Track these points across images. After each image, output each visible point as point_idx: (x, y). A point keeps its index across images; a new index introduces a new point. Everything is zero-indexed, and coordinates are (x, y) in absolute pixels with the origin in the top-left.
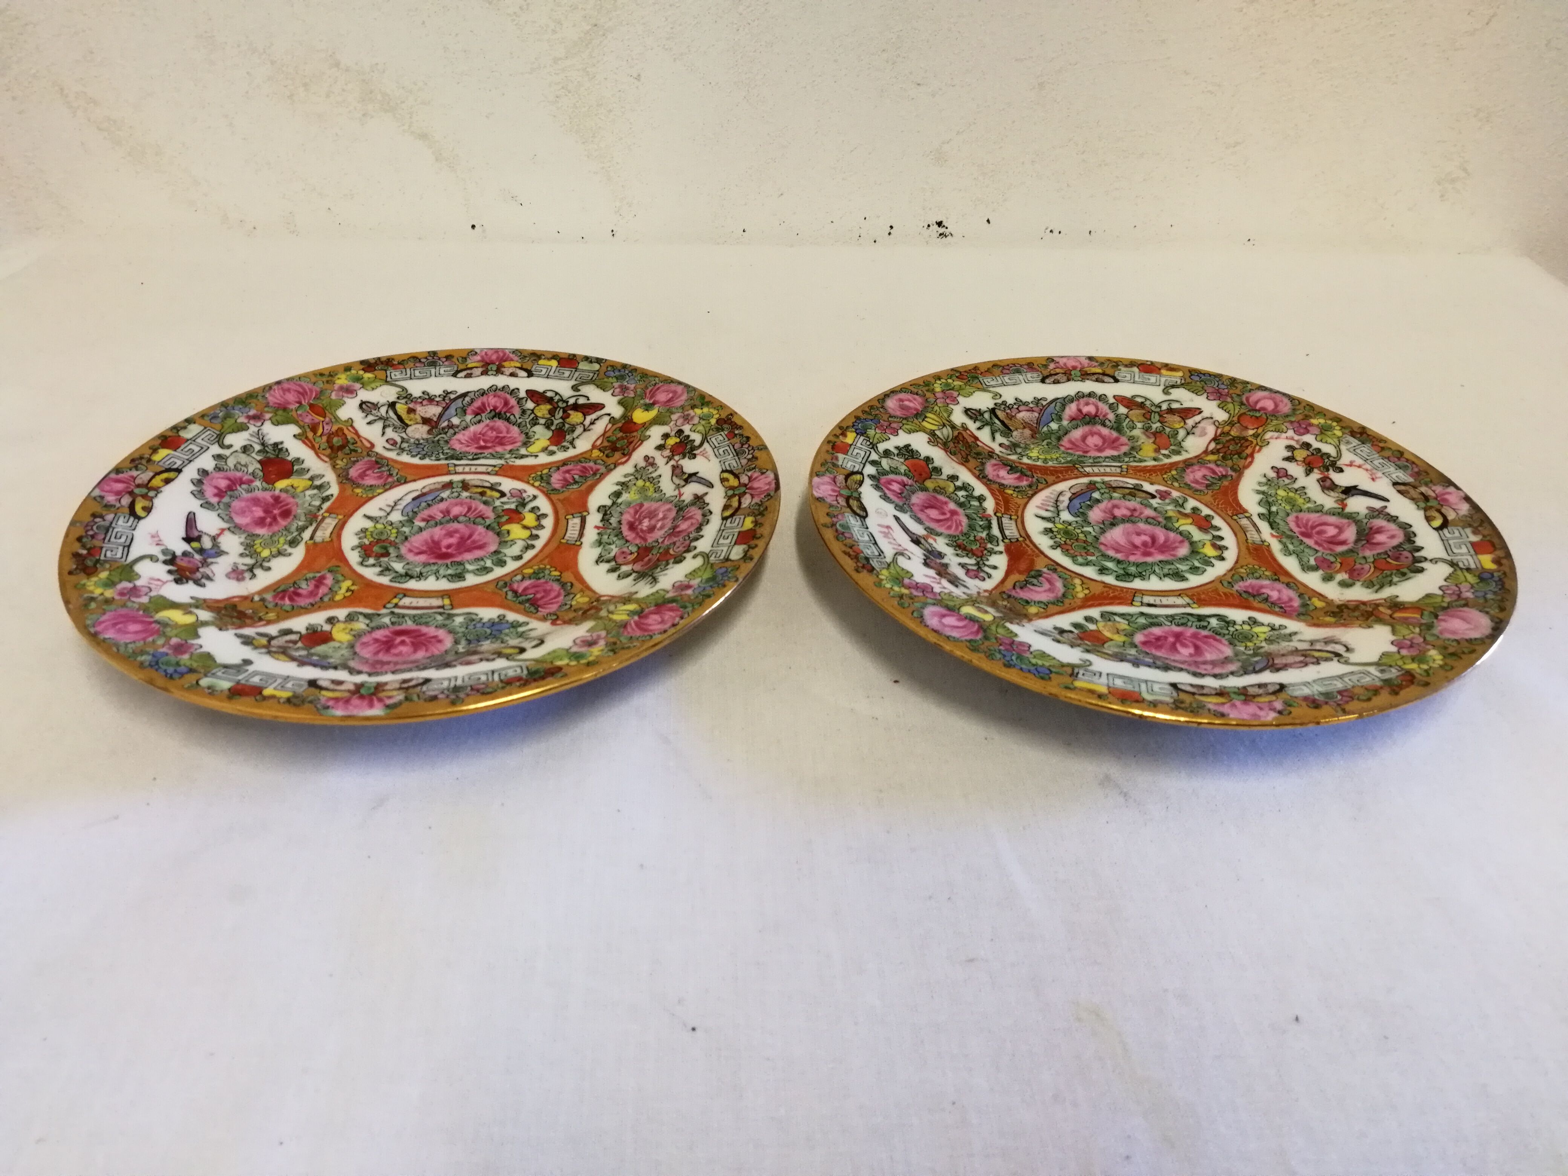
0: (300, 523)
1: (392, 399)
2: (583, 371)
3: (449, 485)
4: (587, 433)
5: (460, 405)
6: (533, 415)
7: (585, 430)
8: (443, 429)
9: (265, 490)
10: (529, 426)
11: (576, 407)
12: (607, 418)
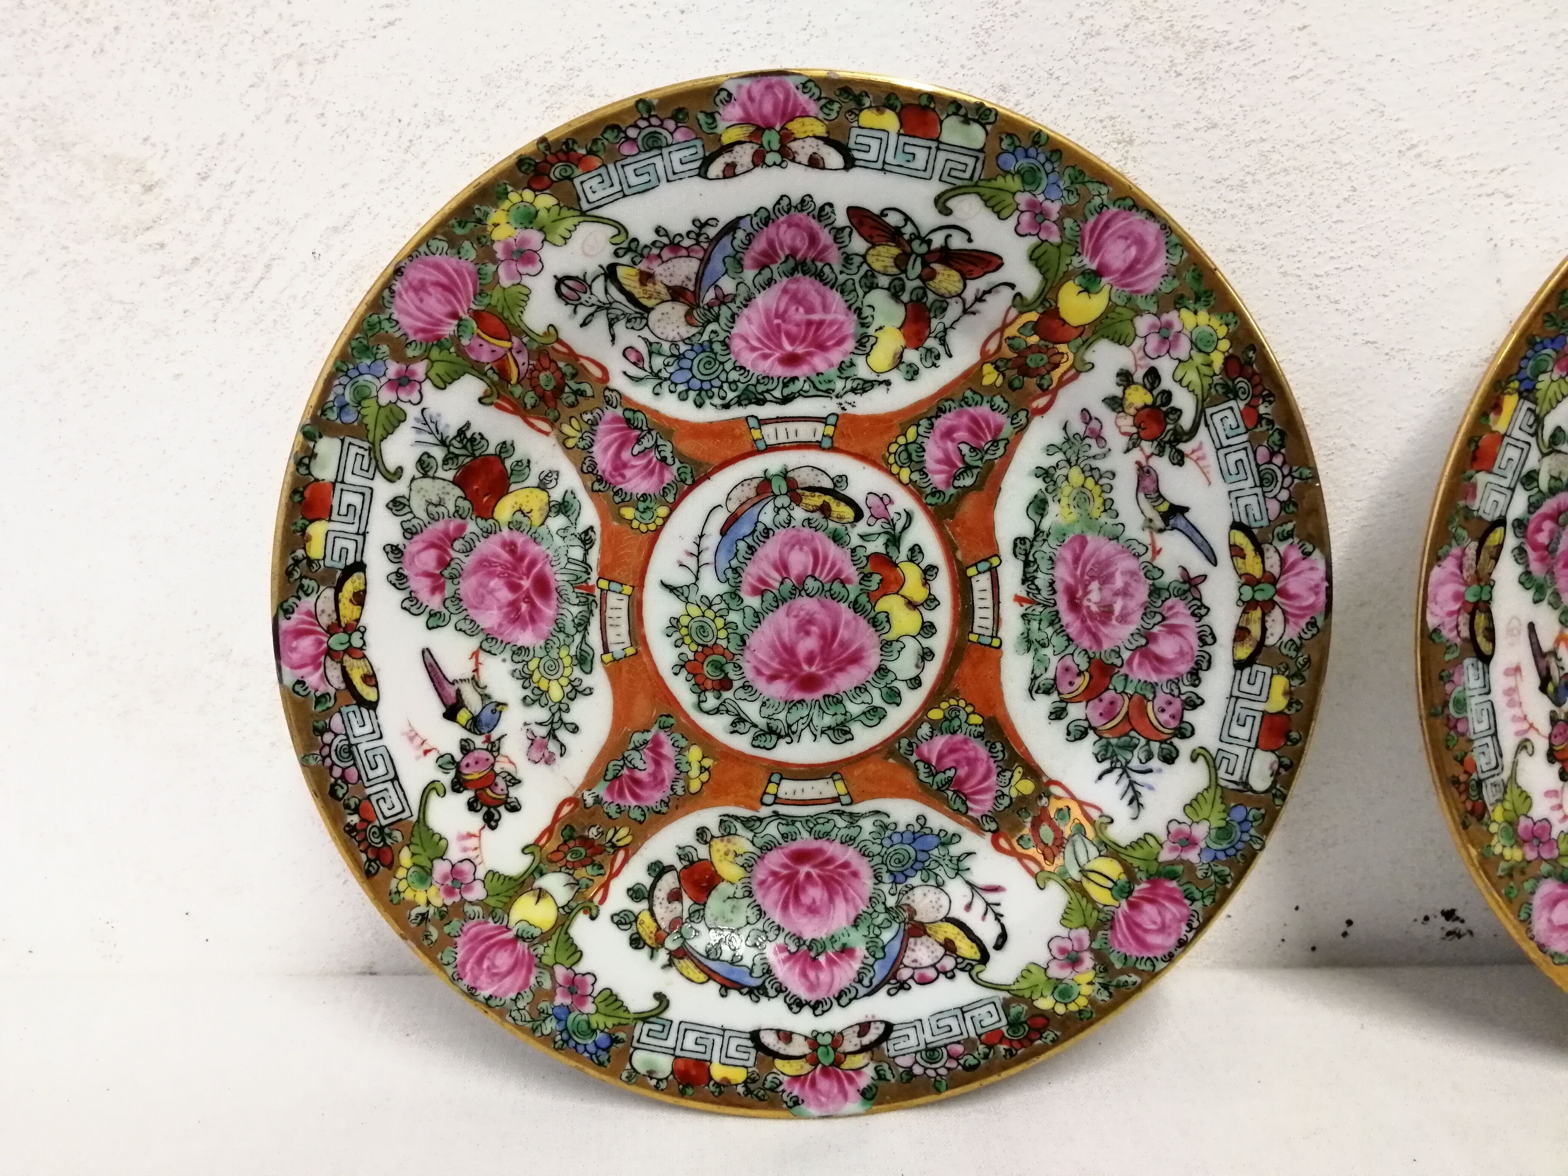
0: (575, 610)
1: (607, 259)
2: (954, 148)
3: (764, 486)
4: (968, 319)
5: (729, 251)
6: (865, 268)
7: (965, 311)
8: (710, 306)
9: (487, 533)
10: (860, 292)
11: (947, 256)
12: (1007, 295)
